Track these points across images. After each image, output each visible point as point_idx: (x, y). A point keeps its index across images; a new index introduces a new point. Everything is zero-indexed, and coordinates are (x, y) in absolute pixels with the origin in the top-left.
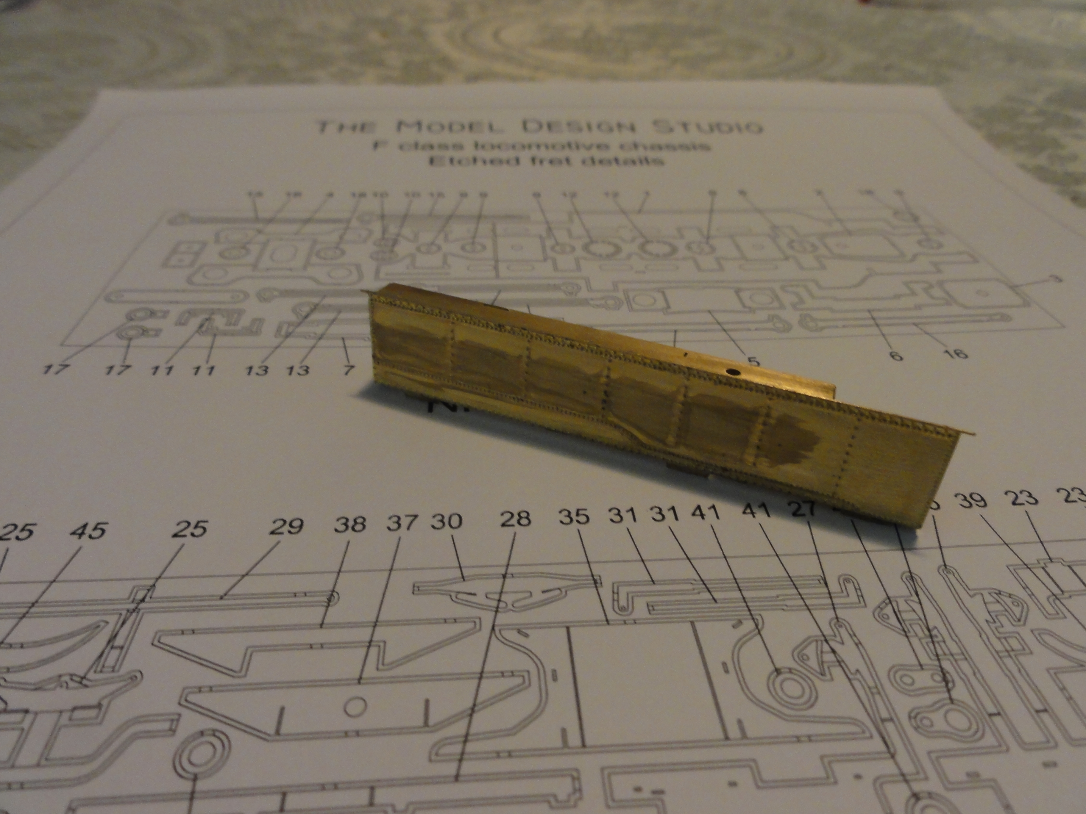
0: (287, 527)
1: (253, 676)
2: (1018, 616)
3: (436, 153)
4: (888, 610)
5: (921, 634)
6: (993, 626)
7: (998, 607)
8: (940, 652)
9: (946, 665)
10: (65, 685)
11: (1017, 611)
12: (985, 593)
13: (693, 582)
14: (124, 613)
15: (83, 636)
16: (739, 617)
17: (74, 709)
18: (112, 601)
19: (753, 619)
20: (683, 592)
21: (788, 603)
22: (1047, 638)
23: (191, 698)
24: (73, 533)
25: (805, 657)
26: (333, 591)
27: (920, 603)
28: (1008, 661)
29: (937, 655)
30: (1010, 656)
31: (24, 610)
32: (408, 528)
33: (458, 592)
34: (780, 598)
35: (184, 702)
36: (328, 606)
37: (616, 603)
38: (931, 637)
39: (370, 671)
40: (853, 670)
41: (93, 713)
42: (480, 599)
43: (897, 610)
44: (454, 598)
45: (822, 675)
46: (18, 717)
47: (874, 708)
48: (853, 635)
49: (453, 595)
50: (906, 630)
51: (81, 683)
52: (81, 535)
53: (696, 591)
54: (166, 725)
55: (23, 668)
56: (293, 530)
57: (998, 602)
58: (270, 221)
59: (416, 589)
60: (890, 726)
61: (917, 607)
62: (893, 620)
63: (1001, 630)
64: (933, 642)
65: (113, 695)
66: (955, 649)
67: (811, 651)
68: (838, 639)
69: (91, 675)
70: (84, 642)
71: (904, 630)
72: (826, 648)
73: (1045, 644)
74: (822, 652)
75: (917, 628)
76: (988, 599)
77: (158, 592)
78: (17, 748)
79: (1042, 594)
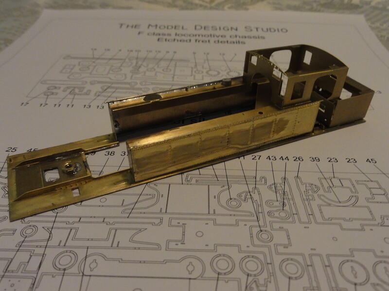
2: (315, 191)
3: (161, 36)
4: (273, 186)
5: (281, 193)
6: (306, 193)
7: (310, 188)
8: (285, 198)
9: (286, 201)
11: (316, 189)
12: (307, 184)
13: (213, 175)
16: (224, 185)
19: (228, 186)
21: (241, 182)
22: (322, 197)
24: (28, 151)
25: (241, 196)
26: (102, 171)
27: (284, 185)
28: (307, 203)
30: (307, 200)
34: (239, 181)
37: (187, 179)
38: (284, 194)
43: (276, 187)
45: (244, 200)
47: (258, 210)
48: (259, 191)
52: (30, 151)
53: (213, 178)
58: (98, 59)
60: (261, 214)
61: (283, 187)
62: (274, 189)
63: (308, 194)
66: (290, 197)
67: (243, 195)
68: (254, 192)
71: (276, 191)
72: (249, 194)
73: (320, 199)
74: (247, 195)
75: (280, 191)
76: (308, 186)
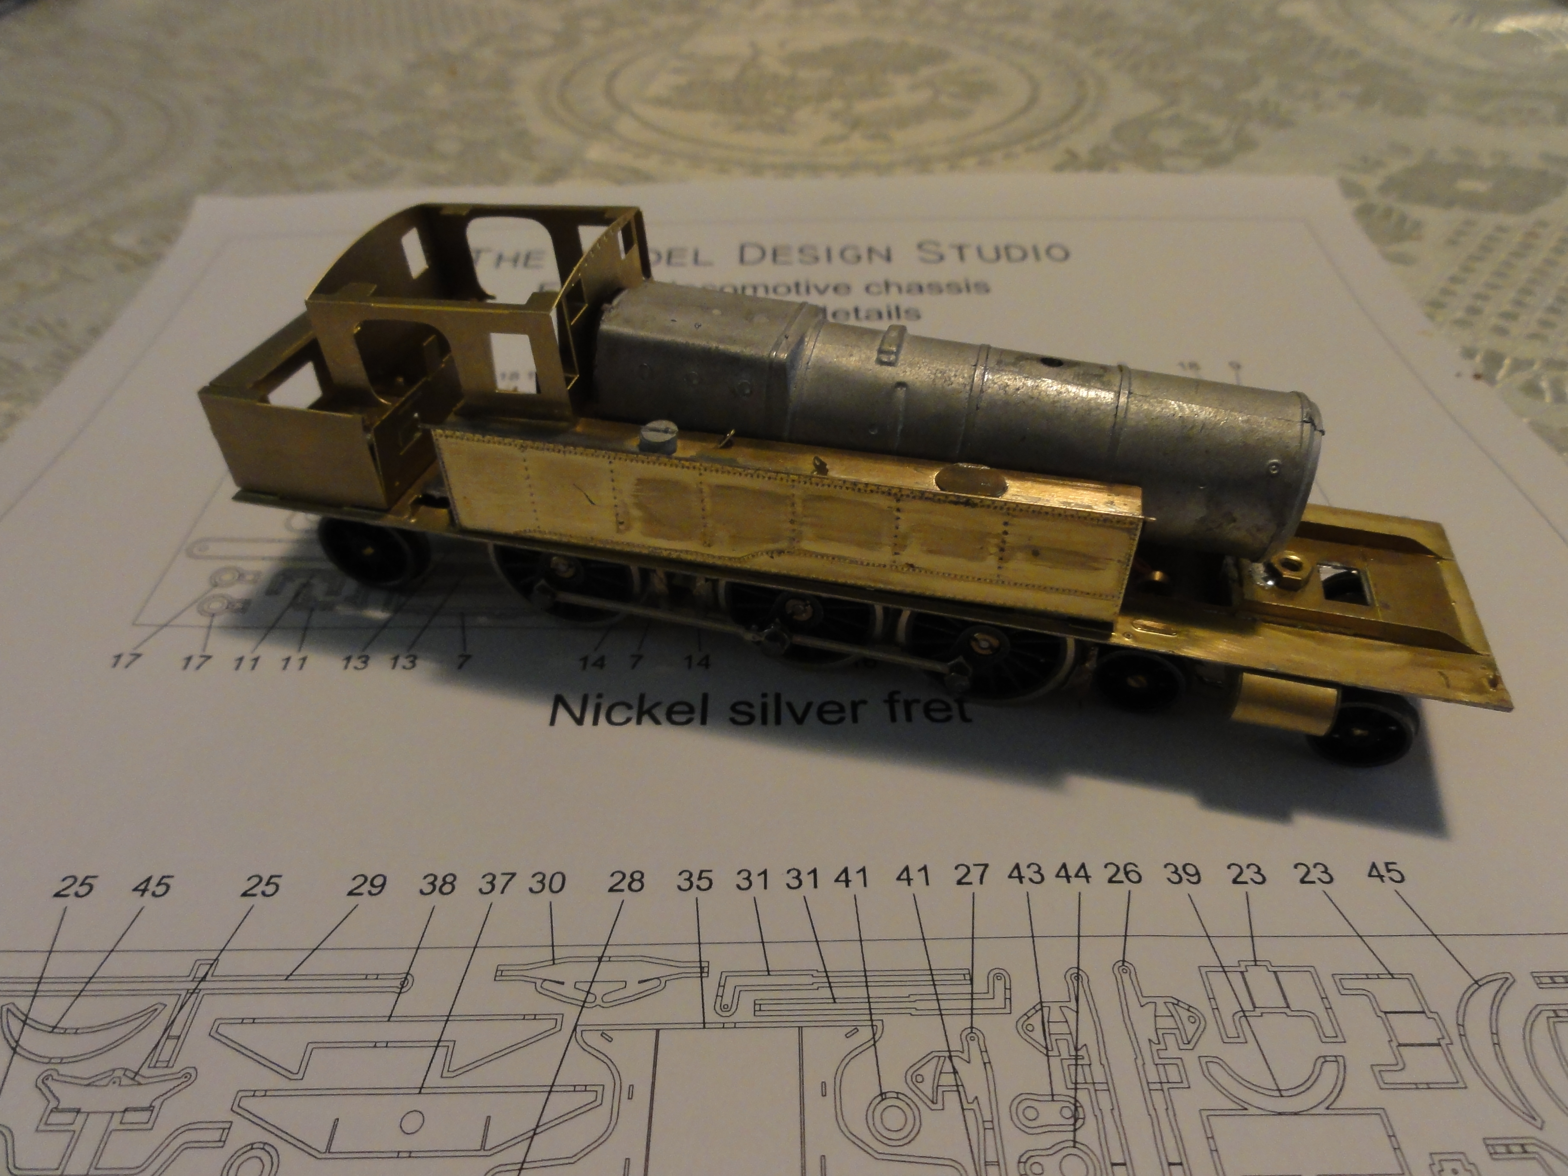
0: (367, 887)
1: (312, 1080)
2: (1189, 1037)
4: (1036, 1020)
5: (1065, 1055)
6: (1155, 1047)
7: (1169, 1023)
8: (1080, 1079)
9: (1083, 1096)
10: (118, 1080)
11: (1191, 1029)
12: (1160, 1002)
13: (815, 973)
14: (184, 993)
15: (138, 1022)
16: (855, 1023)
17: (126, 1110)
18: (170, 979)
19: (872, 1026)
20: (798, 987)
21: (919, 1005)
22: (1214, 1068)
23: (246, 1103)
24: (136, 889)
25: (920, 1079)
26: (408, 974)
27: (1077, 1012)
28: (1158, 1097)
29: (1076, 1083)
30: (1162, 1090)
31: (80, 987)
32: (502, 892)
33: (545, 980)
34: (912, 998)
35: (237, 1108)
36: (400, 993)
37: (719, 999)
38: (1076, 1058)
39: (434, 1079)
40: (970, 1100)
41: (143, 1116)
42: (567, 990)
43: (1046, 1020)
44: (539, 989)
45: (933, 1102)
46: (67, 1118)
47: (982, 1147)
48: (984, 1051)
49: (539, 982)
50: (1050, 1049)
51: (133, 1079)
52: (144, 891)
53: (815, 986)
54: (216, 1135)
55: (76, 1059)
56: (375, 891)
57: (1172, 1016)
59: (500, 974)
60: (993, 1172)
61: (1071, 1016)
62: (1038, 1034)
63: (1163, 1054)
64: (1076, 1065)
65: (165, 1096)
66: (1099, 1077)
67: (928, 1072)
68: (965, 1056)
69: (145, 1071)
70: (139, 1030)
71: (1046, 1048)
72: (948, 1067)
73: (1209, 1076)
74: (941, 1073)
75: (1063, 1045)
76: (1162, 1010)
77: (220, 970)
78: (67, 1155)
79: (1228, 1007)
